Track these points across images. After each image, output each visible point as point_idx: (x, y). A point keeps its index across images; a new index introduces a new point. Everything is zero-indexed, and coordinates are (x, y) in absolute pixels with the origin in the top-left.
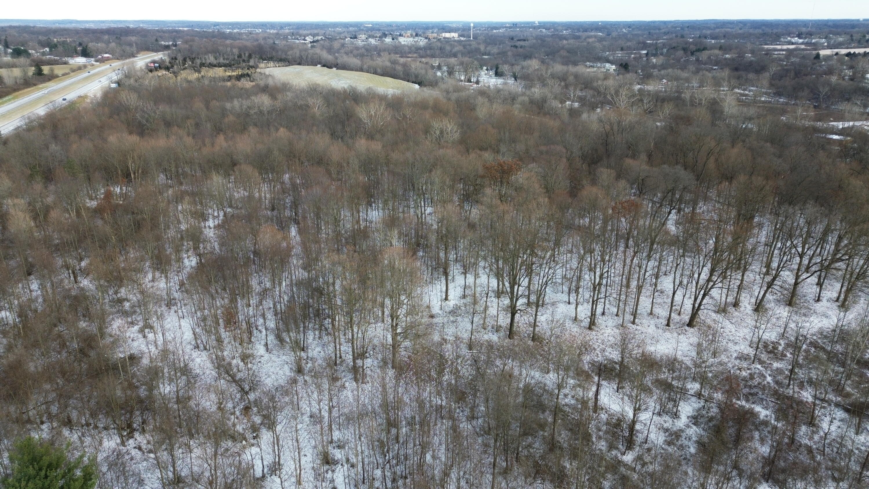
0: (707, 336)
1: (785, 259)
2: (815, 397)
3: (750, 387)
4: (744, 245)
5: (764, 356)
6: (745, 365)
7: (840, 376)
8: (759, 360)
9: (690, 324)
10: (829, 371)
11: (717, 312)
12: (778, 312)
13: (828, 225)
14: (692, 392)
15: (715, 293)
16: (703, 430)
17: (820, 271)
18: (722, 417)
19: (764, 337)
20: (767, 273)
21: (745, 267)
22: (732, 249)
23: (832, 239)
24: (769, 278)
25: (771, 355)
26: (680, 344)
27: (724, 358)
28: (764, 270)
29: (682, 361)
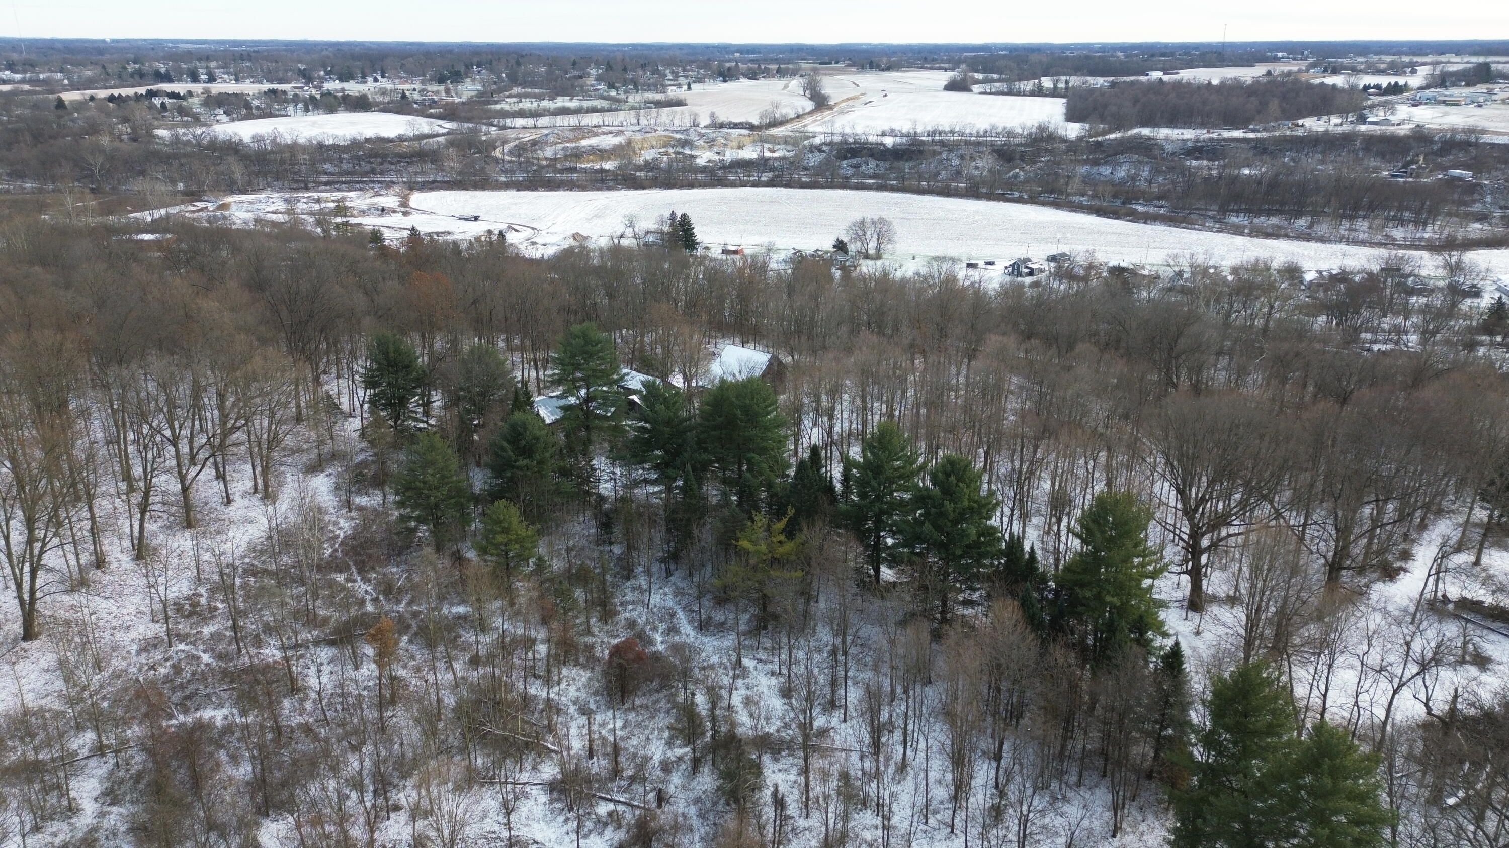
0: (70, 642)
1: (150, 456)
2: (283, 648)
3: (182, 687)
4: (70, 456)
5: (183, 627)
6: (158, 656)
7: (304, 600)
8: (178, 635)
9: (29, 635)
10: (287, 600)
11: (72, 590)
12: (175, 545)
13: (196, 382)
14: (85, 752)
15: (52, 559)
16: (132, 802)
17: (213, 455)
18: (155, 762)
19: (171, 595)
20: (131, 489)
21: (88, 493)
22: (50, 470)
23: (209, 399)
24: (136, 498)
25: (194, 619)
26: (23, 681)
27: (117, 663)
28: (123, 486)
29: (42, 710)
